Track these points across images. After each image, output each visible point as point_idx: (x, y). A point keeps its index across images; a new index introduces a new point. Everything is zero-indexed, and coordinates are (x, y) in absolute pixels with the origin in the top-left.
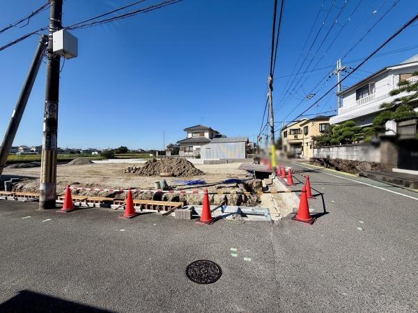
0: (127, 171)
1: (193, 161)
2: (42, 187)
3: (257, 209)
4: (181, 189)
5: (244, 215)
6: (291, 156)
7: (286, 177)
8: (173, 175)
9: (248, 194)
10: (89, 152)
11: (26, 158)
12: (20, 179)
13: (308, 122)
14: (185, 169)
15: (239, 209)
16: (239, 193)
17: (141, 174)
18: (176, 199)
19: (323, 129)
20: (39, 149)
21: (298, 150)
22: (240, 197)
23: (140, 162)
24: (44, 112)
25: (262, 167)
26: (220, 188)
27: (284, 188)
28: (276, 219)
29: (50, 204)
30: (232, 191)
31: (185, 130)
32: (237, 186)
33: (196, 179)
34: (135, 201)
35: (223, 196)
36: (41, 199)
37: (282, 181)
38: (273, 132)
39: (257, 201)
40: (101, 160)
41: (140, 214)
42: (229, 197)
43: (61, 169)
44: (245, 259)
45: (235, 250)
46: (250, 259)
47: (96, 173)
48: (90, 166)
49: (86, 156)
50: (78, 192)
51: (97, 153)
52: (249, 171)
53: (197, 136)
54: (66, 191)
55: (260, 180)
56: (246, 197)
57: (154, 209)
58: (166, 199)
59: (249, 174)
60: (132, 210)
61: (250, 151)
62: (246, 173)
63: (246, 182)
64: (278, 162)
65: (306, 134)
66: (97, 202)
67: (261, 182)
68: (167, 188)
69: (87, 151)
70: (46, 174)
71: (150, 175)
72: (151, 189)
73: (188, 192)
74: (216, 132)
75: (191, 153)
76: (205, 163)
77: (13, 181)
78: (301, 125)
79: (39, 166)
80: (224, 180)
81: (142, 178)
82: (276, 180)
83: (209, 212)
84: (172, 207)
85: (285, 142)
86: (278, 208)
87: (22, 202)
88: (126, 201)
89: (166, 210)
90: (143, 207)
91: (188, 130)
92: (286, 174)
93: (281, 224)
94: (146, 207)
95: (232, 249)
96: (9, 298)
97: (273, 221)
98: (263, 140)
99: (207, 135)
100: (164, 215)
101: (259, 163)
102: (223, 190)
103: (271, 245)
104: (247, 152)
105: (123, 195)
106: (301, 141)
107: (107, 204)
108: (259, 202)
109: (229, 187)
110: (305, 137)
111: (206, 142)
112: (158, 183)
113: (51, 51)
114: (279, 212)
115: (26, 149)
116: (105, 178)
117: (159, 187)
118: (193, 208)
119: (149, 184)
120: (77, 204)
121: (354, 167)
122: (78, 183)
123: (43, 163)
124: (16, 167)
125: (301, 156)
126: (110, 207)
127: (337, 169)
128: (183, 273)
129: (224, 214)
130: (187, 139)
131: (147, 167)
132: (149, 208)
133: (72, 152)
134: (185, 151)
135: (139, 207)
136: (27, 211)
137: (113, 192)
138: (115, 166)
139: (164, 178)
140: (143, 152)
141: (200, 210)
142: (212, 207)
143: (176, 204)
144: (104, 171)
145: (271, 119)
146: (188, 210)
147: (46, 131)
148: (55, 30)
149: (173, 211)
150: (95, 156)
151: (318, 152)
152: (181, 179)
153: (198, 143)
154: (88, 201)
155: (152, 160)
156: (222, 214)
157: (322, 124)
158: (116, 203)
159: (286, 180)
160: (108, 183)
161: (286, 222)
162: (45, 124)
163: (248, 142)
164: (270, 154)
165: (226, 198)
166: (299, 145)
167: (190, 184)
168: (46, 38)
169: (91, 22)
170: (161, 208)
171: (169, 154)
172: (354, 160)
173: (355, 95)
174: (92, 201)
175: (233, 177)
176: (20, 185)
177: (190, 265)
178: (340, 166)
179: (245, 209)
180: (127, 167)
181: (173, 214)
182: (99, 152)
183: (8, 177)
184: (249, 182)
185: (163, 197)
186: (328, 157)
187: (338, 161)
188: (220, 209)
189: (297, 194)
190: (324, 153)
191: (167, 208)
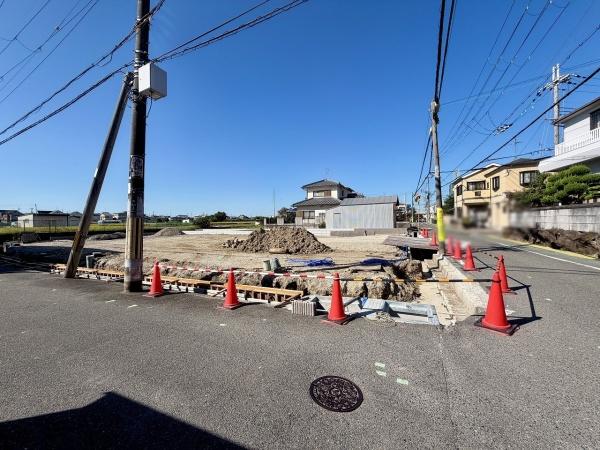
0: (227, 245)
1: (316, 232)
2: (127, 264)
3: (414, 306)
4: (299, 272)
5: (394, 314)
6: (470, 225)
7: (462, 259)
8: (288, 252)
9: (399, 282)
10: (179, 219)
11: (109, 227)
12: (102, 254)
13: (499, 169)
14: (304, 244)
15: (387, 305)
16: (387, 280)
17: (245, 249)
18: (292, 286)
19: (527, 180)
20: (123, 216)
21: (482, 215)
22: (388, 286)
23: (243, 234)
24: (129, 170)
25: (421, 241)
26: (356, 271)
27: (459, 275)
28: (446, 323)
29: (136, 286)
30: (374, 277)
31: (304, 187)
32: (382, 270)
33: (319, 257)
34: (238, 287)
35: (361, 284)
36: (126, 279)
37: (455, 263)
38: (439, 187)
39: (414, 293)
40: (193, 229)
41: (245, 304)
42: (370, 285)
43: (147, 241)
44: (399, 381)
45: (383, 366)
46: (406, 382)
47: (189, 248)
48: (180, 238)
49: (176, 224)
50: (167, 272)
51: (188, 221)
52: (401, 248)
53: (321, 196)
54: (153, 270)
55: (418, 261)
56: (396, 286)
57: (263, 298)
58: (278, 285)
59: (401, 252)
60: (234, 299)
61: (401, 217)
62: (395, 250)
63: (397, 264)
64: (447, 234)
65: (496, 188)
66: (190, 285)
67: (420, 265)
68: (279, 269)
69: (176, 218)
70: (131, 248)
71: (257, 251)
72: (258, 270)
73: (309, 275)
74: (350, 190)
75: (311, 221)
76: (333, 234)
77: (96, 256)
78: (486, 176)
79: (123, 237)
80: (363, 260)
81: (245, 254)
82: (445, 262)
83: (341, 307)
84: (287, 297)
85: (458, 203)
86: (449, 307)
87: (105, 283)
88: (226, 286)
89: (279, 300)
90: (248, 295)
91: (307, 188)
92: (462, 252)
93: (456, 332)
94: (252, 295)
95: (377, 364)
96: (95, 400)
97: (442, 327)
98: (422, 201)
99: (335, 194)
100: (276, 307)
101: (415, 235)
102: (361, 275)
103: (440, 364)
104: (397, 219)
105: (222, 278)
106: (487, 200)
107: (202, 289)
108: (416, 295)
109: (370, 271)
110: (494, 193)
111: (335, 204)
112: (268, 262)
113: (136, 92)
114: (451, 312)
115: (108, 216)
116: (199, 254)
117: (269, 269)
118: (316, 300)
119: (255, 264)
120: (166, 287)
121: (587, 244)
122: (167, 260)
123: (128, 234)
124: (98, 239)
125: (487, 224)
126: (206, 293)
127: (554, 246)
128: (306, 393)
129: (363, 311)
130: (307, 200)
131: (252, 239)
132: (256, 297)
133: (159, 220)
134: (304, 218)
135: (243, 295)
136: (110, 294)
137: (208, 273)
138: (212, 238)
139: (275, 256)
140: (246, 219)
141: (327, 303)
142: (345, 300)
143: (293, 293)
144: (197, 245)
145: (436, 168)
146: (310, 303)
147: (132, 192)
148: (141, 64)
149: (288, 302)
150: (186, 224)
151: (519, 218)
152: (298, 257)
153: (322, 206)
154: (179, 284)
155: (259, 230)
156: (360, 311)
157: (524, 173)
158: (214, 288)
159: (462, 262)
160: (203, 261)
161: (465, 329)
162: (129, 185)
163: (398, 204)
164: (435, 222)
165: (365, 287)
166: (483, 207)
167: (311, 265)
168: (131, 77)
169: (182, 49)
170: (272, 297)
171: (280, 222)
172: (587, 230)
173: (587, 121)
174: (184, 285)
175: (376, 256)
176: (102, 261)
177: (316, 381)
178: (559, 241)
179: (395, 305)
180: (226, 240)
181: (289, 307)
182: (191, 219)
183: (90, 251)
184: (401, 265)
185: (275, 282)
186: (537, 225)
187: (556, 233)
188: (357, 303)
189: (482, 286)
190: (528, 219)
191: (280, 297)
